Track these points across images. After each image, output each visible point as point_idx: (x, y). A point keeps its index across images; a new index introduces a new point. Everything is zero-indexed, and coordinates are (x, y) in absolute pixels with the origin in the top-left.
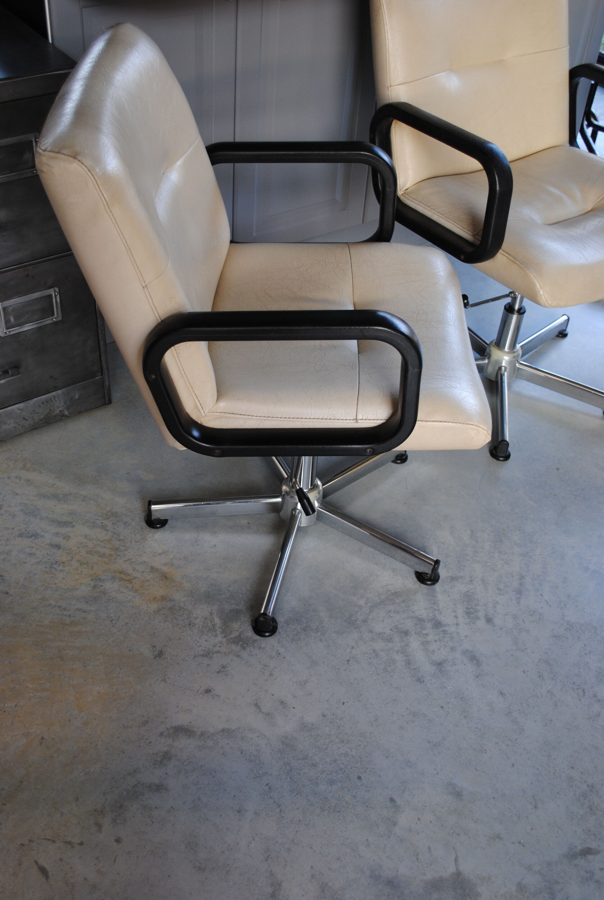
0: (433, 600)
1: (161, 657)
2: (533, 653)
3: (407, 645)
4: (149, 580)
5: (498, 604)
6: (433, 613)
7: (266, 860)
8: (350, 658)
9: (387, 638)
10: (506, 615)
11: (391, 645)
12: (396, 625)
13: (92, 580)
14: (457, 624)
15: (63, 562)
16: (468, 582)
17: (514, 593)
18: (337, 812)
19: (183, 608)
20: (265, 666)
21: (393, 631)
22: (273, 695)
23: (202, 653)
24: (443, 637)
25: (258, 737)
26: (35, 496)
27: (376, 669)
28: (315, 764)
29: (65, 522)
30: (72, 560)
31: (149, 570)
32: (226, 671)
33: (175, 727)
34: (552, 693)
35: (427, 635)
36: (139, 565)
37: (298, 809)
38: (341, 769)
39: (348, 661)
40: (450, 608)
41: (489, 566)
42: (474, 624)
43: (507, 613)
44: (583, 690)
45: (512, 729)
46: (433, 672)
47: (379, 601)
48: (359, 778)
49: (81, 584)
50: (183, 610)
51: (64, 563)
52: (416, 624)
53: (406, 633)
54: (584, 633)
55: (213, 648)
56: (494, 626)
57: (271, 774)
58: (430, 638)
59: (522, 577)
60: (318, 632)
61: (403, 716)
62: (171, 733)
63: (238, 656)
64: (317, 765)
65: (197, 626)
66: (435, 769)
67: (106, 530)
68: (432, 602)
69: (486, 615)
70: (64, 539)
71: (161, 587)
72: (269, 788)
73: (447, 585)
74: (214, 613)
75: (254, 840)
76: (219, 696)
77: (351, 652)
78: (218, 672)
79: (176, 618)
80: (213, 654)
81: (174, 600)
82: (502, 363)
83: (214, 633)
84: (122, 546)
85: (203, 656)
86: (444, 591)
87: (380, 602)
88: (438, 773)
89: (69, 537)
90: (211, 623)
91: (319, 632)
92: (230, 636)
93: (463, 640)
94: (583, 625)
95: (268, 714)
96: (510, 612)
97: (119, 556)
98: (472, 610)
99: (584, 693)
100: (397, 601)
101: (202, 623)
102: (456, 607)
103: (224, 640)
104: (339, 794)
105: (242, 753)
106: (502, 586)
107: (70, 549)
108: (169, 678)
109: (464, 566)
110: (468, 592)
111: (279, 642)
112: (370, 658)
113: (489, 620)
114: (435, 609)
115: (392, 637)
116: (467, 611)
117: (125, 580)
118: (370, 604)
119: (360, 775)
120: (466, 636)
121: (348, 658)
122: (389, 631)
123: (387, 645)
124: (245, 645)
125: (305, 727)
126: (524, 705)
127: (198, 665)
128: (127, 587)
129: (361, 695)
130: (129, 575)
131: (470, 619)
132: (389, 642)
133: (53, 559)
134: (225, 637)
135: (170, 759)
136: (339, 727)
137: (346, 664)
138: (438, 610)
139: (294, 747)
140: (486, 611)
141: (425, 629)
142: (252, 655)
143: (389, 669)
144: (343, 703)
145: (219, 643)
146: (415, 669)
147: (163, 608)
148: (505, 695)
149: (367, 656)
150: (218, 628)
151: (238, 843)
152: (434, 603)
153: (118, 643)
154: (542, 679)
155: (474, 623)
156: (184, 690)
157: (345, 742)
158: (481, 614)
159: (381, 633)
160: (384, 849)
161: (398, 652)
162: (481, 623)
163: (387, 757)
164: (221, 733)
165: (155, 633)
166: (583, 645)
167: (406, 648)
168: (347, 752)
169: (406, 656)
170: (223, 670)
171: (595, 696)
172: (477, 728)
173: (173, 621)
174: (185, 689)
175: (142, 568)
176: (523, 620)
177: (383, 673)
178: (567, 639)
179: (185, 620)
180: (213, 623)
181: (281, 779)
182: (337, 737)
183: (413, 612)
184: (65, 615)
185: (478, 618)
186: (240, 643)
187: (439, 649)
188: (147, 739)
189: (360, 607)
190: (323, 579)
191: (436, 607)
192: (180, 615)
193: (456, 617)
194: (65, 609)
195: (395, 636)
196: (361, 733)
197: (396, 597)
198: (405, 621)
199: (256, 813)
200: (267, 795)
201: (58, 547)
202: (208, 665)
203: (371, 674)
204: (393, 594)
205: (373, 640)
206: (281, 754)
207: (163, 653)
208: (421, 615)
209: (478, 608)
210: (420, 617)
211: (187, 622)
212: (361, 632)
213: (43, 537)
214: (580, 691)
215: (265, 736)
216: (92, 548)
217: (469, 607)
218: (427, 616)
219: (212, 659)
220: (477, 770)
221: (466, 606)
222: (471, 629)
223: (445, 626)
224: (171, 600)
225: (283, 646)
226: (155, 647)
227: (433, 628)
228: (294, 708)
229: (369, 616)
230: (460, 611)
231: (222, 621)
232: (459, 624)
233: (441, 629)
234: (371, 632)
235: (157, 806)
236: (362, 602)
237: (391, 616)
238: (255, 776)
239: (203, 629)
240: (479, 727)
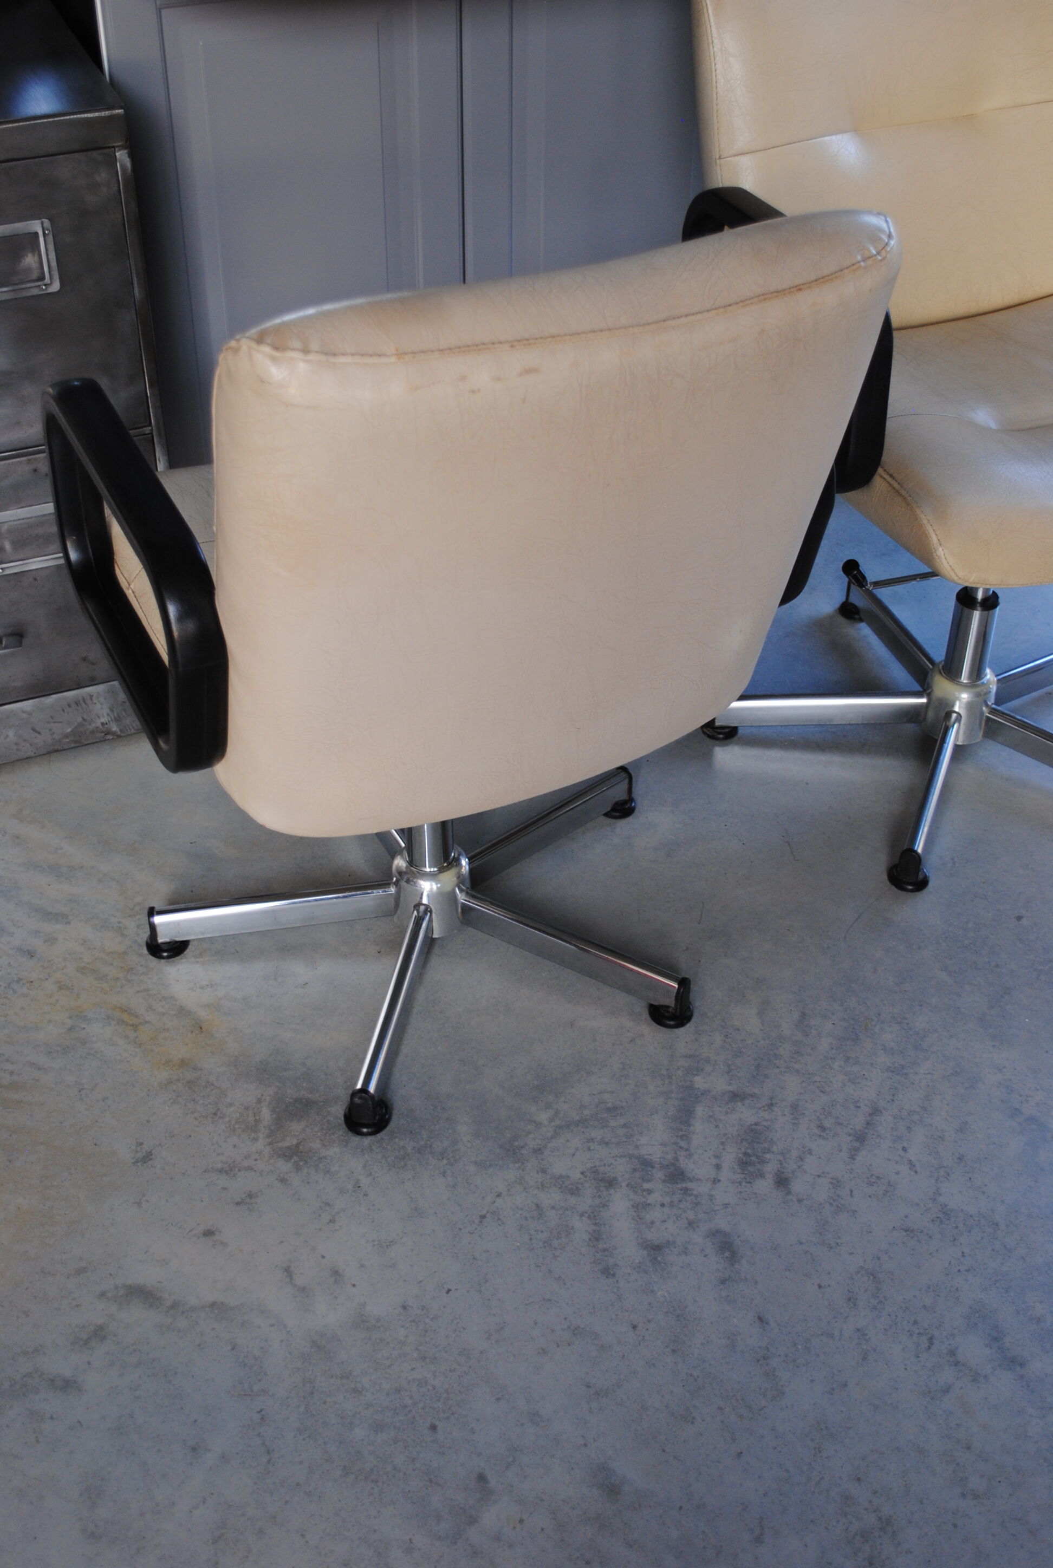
0: (682, 1131)
1: (145, 1163)
2: (851, 1254)
3: (604, 1205)
4: (168, 1030)
5: (811, 1153)
6: (676, 1153)
7: (215, 1541)
8: (488, 1212)
9: (569, 1187)
10: (819, 1176)
11: (573, 1200)
12: (595, 1167)
13: (70, 1017)
14: (716, 1181)
15: (32, 980)
16: (764, 1107)
17: (851, 1138)
18: (372, 1481)
19: (213, 1085)
20: (327, 1204)
21: (586, 1177)
22: (323, 1257)
23: (219, 1166)
24: (680, 1201)
25: (272, 1325)
26: (19, 865)
27: (531, 1239)
28: (360, 1390)
29: (56, 914)
30: (47, 979)
31: (174, 1013)
32: (252, 1204)
33: (130, 1286)
34: (865, 1335)
35: (650, 1192)
36: (160, 1001)
37: (301, 1462)
38: (405, 1407)
39: (483, 1217)
40: (710, 1150)
41: (816, 1082)
42: (749, 1185)
43: (823, 1173)
44: (931, 1339)
45: (760, 1389)
46: (637, 1261)
47: (577, 1118)
48: (433, 1428)
49: (50, 1021)
50: (212, 1087)
51: (32, 982)
52: (635, 1170)
53: (611, 1183)
54: (970, 1232)
55: (243, 1160)
56: (789, 1193)
57: (273, 1395)
58: (651, 1199)
59: (876, 1111)
60: (443, 1159)
61: (553, 1331)
62: (120, 1294)
63: (283, 1181)
64: (363, 1392)
65: (227, 1119)
66: (583, 1436)
67: (122, 935)
68: (681, 1133)
69: (779, 1171)
70: (45, 942)
71: (187, 1044)
72: (263, 1418)
73: (720, 1106)
74: (265, 1100)
75: (204, 1503)
76: (225, 1244)
77: (494, 1202)
78: (238, 1204)
79: (194, 1100)
80: (239, 1170)
81: (201, 1069)
82: (953, 706)
83: (253, 1135)
84: (142, 966)
85: (221, 1171)
86: (711, 1116)
87: (579, 1121)
88: (585, 1445)
89: (56, 939)
90: (255, 1116)
91: (445, 1159)
92: (280, 1144)
93: (719, 1210)
94: (971, 1216)
95: (303, 1289)
96: (828, 1173)
97: (129, 981)
98: (753, 1158)
99: (931, 1344)
100: (613, 1123)
101: (238, 1115)
102: (724, 1149)
103: (268, 1149)
104: (386, 1451)
105: (233, 1349)
106: (828, 1123)
107: (49, 961)
108: (147, 1201)
109: (766, 1076)
110: (756, 1124)
111: (364, 1167)
112: (526, 1219)
113: (782, 1182)
114: (681, 1147)
115: (579, 1186)
116: (743, 1160)
117: (127, 1024)
118: (557, 1122)
119: (437, 1423)
120: (726, 1206)
121: (484, 1212)
122: (579, 1176)
123: (566, 1200)
124: (301, 1163)
125: (363, 1321)
126: (800, 1347)
127: (207, 1186)
128: (127, 1037)
129: (487, 1281)
130: (137, 1017)
131: (746, 1174)
133: (16, 974)
134: (270, 1144)
135: (103, 1339)
136: (426, 1331)
137: (477, 1221)
138: (687, 1150)
139: (332, 1354)
140: (781, 1164)
141: (649, 1181)
142: (308, 1183)
143: (555, 1243)
144: (449, 1291)
145: (257, 1152)
146: (605, 1250)
147: (178, 1080)
148: (767, 1323)
149: (521, 1215)
150: (264, 1127)
151: (173, 1504)
152: (681, 1137)
153: (81, 1128)
154: (852, 1305)
155: (750, 1183)
156: (166, 1226)
157: (428, 1360)
158: (770, 1168)
159: (561, 1176)
160: (437, 1561)
161: (582, 1215)
162: (764, 1186)
163: (498, 1399)
164: (207, 1309)
165: (148, 1121)
166: (961, 1254)
167: (601, 1209)
168: (426, 1378)
169: (596, 1224)
170: (248, 1200)
171: (952, 1353)
172: (691, 1375)
173: (188, 1104)
174: (170, 1224)
175: (163, 1007)
176: (851, 1191)
178: (930, 1237)
179: (209, 1106)
180: (257, 1118)
181: (289, 1406)
182: (417, 1349)
183: (637, 1147)
184: (5, 1070)
185: (761, 1175)
186: (295, 1158)
187: (664, 1221)
188: (74, 1299)
189: (538, 1125)
190: (484, 1066)
191: (683, 1144)
192: (204, 1096)
193: (718, 1167)
194: (7, 1060)
195: (587, 1185)
196: (464, 1349)
197: (611, 1116)
198: (616, 1160)
199: (223, 1457)
200: (254, 1429)
201: (31, 954)
202: (225, 1189)
203: (518, 1246)
204: (608, 1109)
205: (542, 1187)
206: (303, 1363)
207: (151, 1157)
208: (650, 1155)
209: (768, 1156)
210: (646, 1157)
211: (212, 1110)
212: (523, 1170)
213: (11, 934)
214: (924, 1339)
215: (285, 1326)
216: (88, 963)
217: (749, 1151)
218: (660, 1158)
219: (234, 1178)
220: (664, 1451)
221: (743, 1150)
222: (741, 1192)
223: (691, 1180)
224: (195, 1068)
225: (371, 1174)
226: (142, 1144)
227: (664, 1181)
228: (354, 1285)
229: (550, 1143)
230: (730, 1156)
231: (275, 1116)
232: (719, 1181)
233: (679, 1186)
235: (55, 1416)
236: (543, 1117)
237: (592, 1148)
238: (243, 1393)
239: (237, 1126)
240: (695, 1374)
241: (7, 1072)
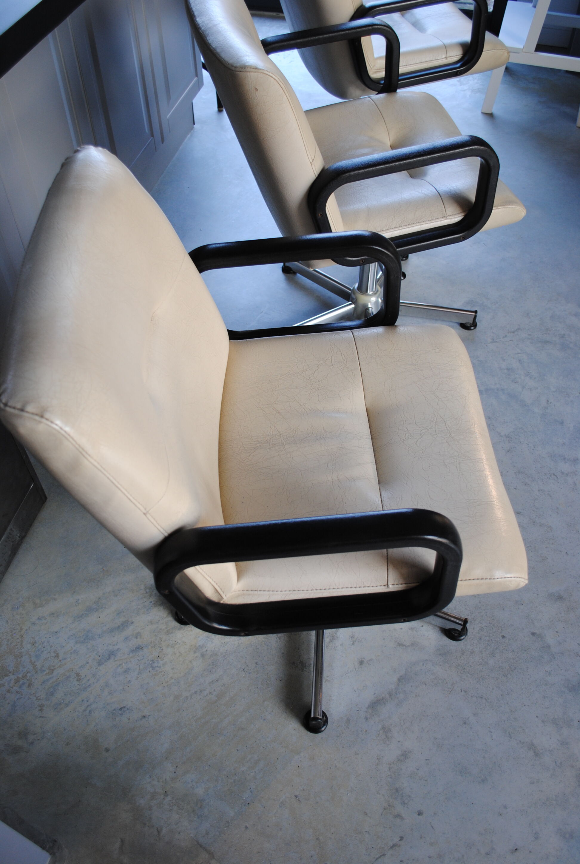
1: (306, 667)
2: (508, 472)
7: (511, 738)
13: (195, 652)
15: (158, 656)
18: (514, 669)
22: (401, 629)
25: (423, 665)
26: (73, 622)
28: (472, 651)
29: (122, 624)
30: (162, 650)
32: (357, 639)
33: (369, 706)
34: (542, 490)
37: (493, 689)
38: (489, 640)
44: (554, 475)
45: (545, 531)
48: (503, 637)
49: (191, 662)
51: (158, 657)
54: (519, 436)
57: (456, 682)
62: (371, 712)
64: (474, 651)
66: (534, 593)
70: (137, 638)
72: (465, 691)
75: (491, 732)
76: (371, 660)
78: (353, 644)
80: (336, 634)
88: (538, 595)
89: (138, 633)
94: (514, 431)
95: (412, 644)
99: (556, 476)
104: (504, 658)
105: (426, 684)
107: (151, 642)
108: (328, 677)
119: (502, 634)
126: (536, 510)
127: (335, 650)
133: (148, 661)
135: (390, 730)
139: (450, 652)
148: (521, 513)
151: (485, 743)
153: (267, 682)
154: (528, 486)
156: (346, 676)
157: (473, 622)
160: (559, 668)
163: (503, 609)
164: (400, 683)
166: (527, 445)
170: (354, 639)
171: (562, 473)
172: (528, 547)
174: (346, 675)
178: (515, 447)
181: (465, 679)
184: (207, 695)
188: (361, 731)
194: (201, 691)
196: (475, 607)
199: (475, 715)
200: (468, 697)
201: (140, 648)
206: (448, 664)
213: (118, 649)
214: (553, 476)
215: (426, 660)
216: (166, 628)
219: (338, 638)
220: (553, 573)
235: (417, 768)
238: (449, 692)
240: (529, 545)
241: (208, 695)
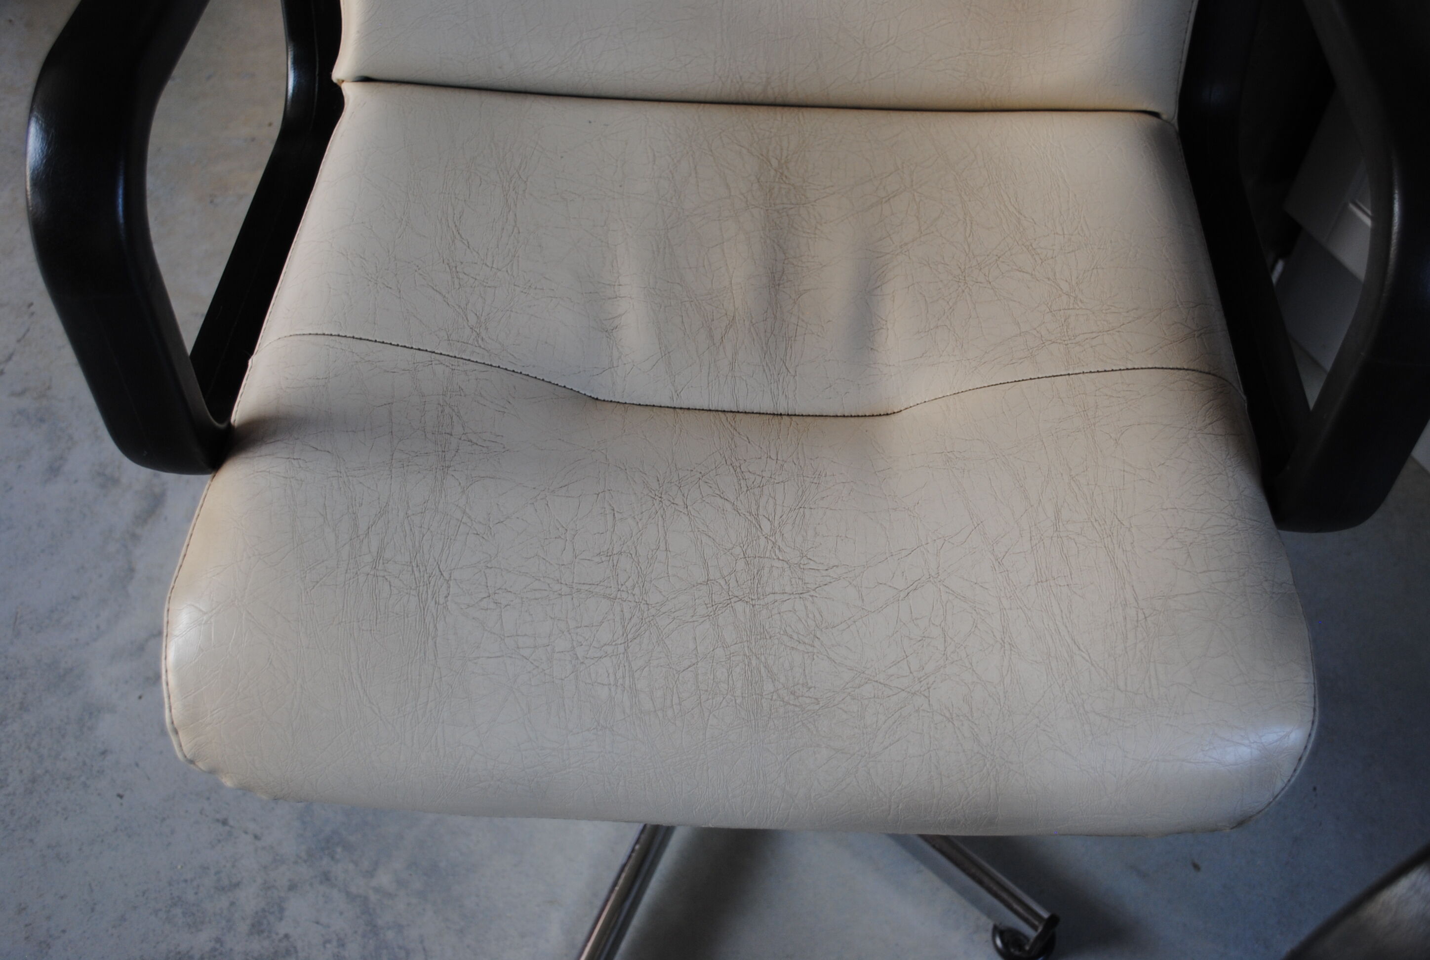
132: (253, 925)
177: (171, 894)
234: (292, 887)
